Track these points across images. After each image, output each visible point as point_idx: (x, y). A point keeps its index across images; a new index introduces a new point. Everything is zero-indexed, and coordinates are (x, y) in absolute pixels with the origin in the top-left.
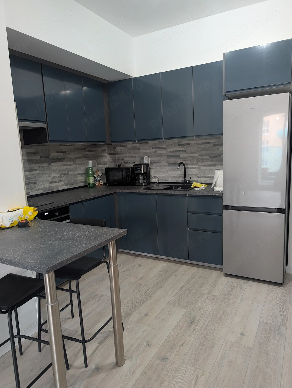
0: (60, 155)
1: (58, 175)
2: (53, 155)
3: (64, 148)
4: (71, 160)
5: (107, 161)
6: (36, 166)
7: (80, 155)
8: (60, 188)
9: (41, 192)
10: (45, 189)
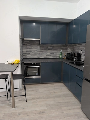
0: (52, 48)
1: (50, 53)
2: (49, 47)
3: (53, 46)
4: (55, 49)
5: (69, 51)
6: (42, 50)
7: (60, 48)
8: (50, 58)
9: (43, 58)
10: (44, 57)
